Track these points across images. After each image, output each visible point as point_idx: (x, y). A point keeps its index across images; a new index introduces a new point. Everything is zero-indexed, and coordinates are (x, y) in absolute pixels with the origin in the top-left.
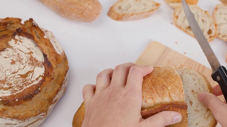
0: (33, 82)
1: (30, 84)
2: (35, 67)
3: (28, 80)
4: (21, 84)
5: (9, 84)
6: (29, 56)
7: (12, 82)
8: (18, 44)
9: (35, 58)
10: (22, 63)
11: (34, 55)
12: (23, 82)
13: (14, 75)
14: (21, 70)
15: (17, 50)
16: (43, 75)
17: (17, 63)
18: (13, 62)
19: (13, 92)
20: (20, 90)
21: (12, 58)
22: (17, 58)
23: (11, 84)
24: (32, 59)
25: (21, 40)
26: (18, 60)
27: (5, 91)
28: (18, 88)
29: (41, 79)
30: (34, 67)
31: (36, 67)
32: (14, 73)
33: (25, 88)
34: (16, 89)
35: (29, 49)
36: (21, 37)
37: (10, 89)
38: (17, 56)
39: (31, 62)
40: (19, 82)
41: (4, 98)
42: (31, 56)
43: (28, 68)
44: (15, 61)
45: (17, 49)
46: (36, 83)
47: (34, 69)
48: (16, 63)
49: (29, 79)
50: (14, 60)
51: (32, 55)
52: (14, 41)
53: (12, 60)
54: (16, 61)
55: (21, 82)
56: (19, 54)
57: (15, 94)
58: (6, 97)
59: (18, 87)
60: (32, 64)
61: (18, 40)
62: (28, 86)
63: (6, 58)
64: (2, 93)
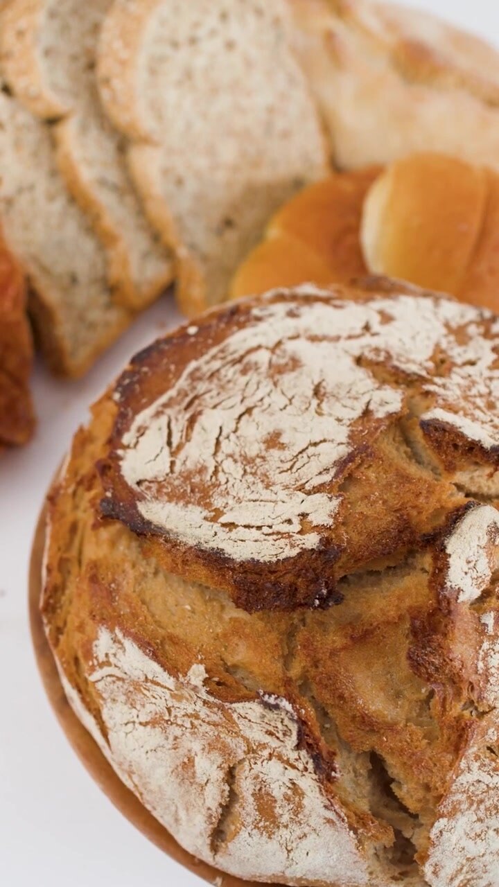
0: (158, 414)
1: (165, 406)
2: (172, 471)
3: (179, 412)
4: (202, 387)
5: (250, 369)
6: (218, 502)
7: (244, 379)
8: (289, 521)
9: (188, 503)
10: (237, 457)
11: (196, 514)
12: (196, 397)
13: (248, 404)
14: (224, 433)
15: (282, 494)
16: (120, 452)
17: (253, 450)
18: (274, 441)
19: (222, 351)
20: (197, 369)
21: (287, 454)
22: (267, 467)
23: (244, 372)
24: (198, 495)
25: (287, 541)
26: (258, 460)
27: (253, 343)
28: (209, 370)
29: (127, 438)
30: (177, 468)
31: (168, 470)
32: (249, 411)
33: (183, 383)
34: (216, 365)
35: (231, 526)
36: (294, 552)
37: (236, 356)
38: (271, 474)
39: (196, 479)
40: (214, 393)
41: (248, 320)
42: (207, 506)
43: (197, 452)
44: (271, 451)
45: (286, 499)
46: (142, 418)
47: (173, 464)
48: (263, 447)
49: (177, 420)
50: (275, 453)
51: (206, 513)
52: (315, 523)
53: (282, 447)
54: (263, 453)
55: (207, 396)
56: (269, 485)
57: (214, 351)
58: (241, 327)
59: (209, 374)
60: (187, 477)
61: (299, 536)
62: (172, 393)
63: (315, 444)
64: (264, 334)
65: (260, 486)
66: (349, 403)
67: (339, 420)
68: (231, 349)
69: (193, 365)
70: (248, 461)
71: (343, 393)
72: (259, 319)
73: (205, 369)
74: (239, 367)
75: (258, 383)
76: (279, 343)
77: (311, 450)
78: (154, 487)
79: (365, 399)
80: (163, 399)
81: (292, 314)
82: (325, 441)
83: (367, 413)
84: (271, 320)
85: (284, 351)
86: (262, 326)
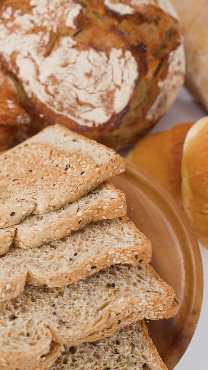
0: (79, 117)
1: (74, 116)
3: (77, 110)
4: (66, 106)
5: (56, 91)
6: (113, 88)
7: (61, 92)
8: (120, 63)
9: (114, 97)
10: (95, 86)
11: (118, 94)
12: (71, 107)
13: (73, 88)
15: (110, 67)
16: (97, 126)
17: (92, 80)
18: (89, 75)
19: (49, 103)
20: (58, 110)
21: (94, 69)
22: (99, 75)
23: (57, 93)
24: (111, 95)
25: (128, 62)
26: (96, 78)
27: (44, 94)
29: (90, 125)
30: (100, 105)
31: (102, 107)
32: (76, 87)
33: (64, 113)
34: (55, 104)
35: (122, 81)
36: (133, 59)
37: (51, 98)
38: (101, 73)
39: (105, 97)
41: (34, 98)
42: (114, 91)
43: (94, 100)
46: (81, 123)
48: (91, 78)
50: (94, 74)
51: (117, 90)
52: (121, 54)
53: (91, 72)
54: (94, 77)
55: (70, 103)
56: (106, 73)
57: (49, 106)
58: (36, 99)
59: (60, 105)
60: (103, 100)
61: (126, 58)
62: (69, 115)
63: (89, 61)
64: (39, 91)
65: (106, 76)
66: (69, 54)
67: (78, 56)
68: (48, 100)
69: (56, 112)
70: (96, 82)
71: (65, 57)
72: (32, 94)
73: (57, 107)
74: (56, 96)
75: (63, 87)
76: (43, 84)
77: (92, 61)
78: (109, 110)
79: (67, 49)
80: (72, 118)
81: (28, 83)
82: (88, 58)
83: (73, 47)
84: (32, 90)
85: (46, 82)
86: (36, 92)
